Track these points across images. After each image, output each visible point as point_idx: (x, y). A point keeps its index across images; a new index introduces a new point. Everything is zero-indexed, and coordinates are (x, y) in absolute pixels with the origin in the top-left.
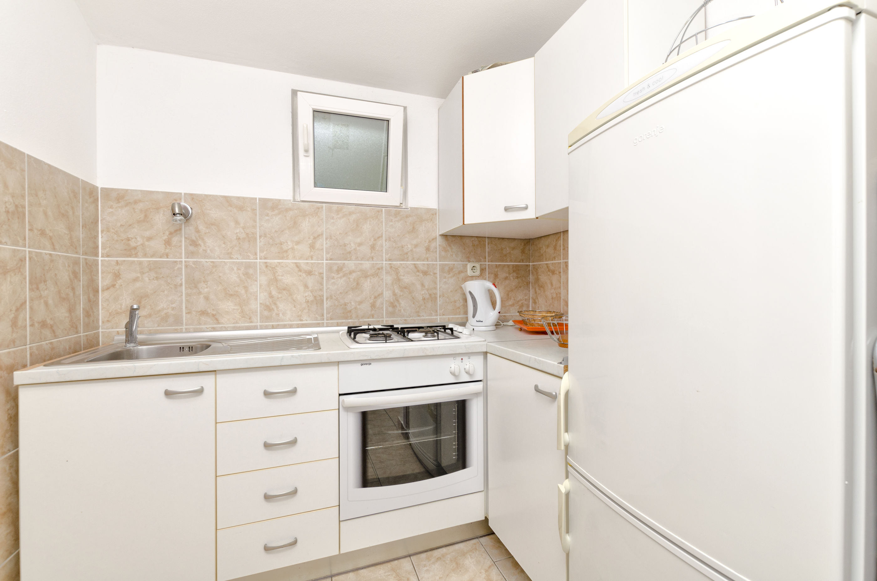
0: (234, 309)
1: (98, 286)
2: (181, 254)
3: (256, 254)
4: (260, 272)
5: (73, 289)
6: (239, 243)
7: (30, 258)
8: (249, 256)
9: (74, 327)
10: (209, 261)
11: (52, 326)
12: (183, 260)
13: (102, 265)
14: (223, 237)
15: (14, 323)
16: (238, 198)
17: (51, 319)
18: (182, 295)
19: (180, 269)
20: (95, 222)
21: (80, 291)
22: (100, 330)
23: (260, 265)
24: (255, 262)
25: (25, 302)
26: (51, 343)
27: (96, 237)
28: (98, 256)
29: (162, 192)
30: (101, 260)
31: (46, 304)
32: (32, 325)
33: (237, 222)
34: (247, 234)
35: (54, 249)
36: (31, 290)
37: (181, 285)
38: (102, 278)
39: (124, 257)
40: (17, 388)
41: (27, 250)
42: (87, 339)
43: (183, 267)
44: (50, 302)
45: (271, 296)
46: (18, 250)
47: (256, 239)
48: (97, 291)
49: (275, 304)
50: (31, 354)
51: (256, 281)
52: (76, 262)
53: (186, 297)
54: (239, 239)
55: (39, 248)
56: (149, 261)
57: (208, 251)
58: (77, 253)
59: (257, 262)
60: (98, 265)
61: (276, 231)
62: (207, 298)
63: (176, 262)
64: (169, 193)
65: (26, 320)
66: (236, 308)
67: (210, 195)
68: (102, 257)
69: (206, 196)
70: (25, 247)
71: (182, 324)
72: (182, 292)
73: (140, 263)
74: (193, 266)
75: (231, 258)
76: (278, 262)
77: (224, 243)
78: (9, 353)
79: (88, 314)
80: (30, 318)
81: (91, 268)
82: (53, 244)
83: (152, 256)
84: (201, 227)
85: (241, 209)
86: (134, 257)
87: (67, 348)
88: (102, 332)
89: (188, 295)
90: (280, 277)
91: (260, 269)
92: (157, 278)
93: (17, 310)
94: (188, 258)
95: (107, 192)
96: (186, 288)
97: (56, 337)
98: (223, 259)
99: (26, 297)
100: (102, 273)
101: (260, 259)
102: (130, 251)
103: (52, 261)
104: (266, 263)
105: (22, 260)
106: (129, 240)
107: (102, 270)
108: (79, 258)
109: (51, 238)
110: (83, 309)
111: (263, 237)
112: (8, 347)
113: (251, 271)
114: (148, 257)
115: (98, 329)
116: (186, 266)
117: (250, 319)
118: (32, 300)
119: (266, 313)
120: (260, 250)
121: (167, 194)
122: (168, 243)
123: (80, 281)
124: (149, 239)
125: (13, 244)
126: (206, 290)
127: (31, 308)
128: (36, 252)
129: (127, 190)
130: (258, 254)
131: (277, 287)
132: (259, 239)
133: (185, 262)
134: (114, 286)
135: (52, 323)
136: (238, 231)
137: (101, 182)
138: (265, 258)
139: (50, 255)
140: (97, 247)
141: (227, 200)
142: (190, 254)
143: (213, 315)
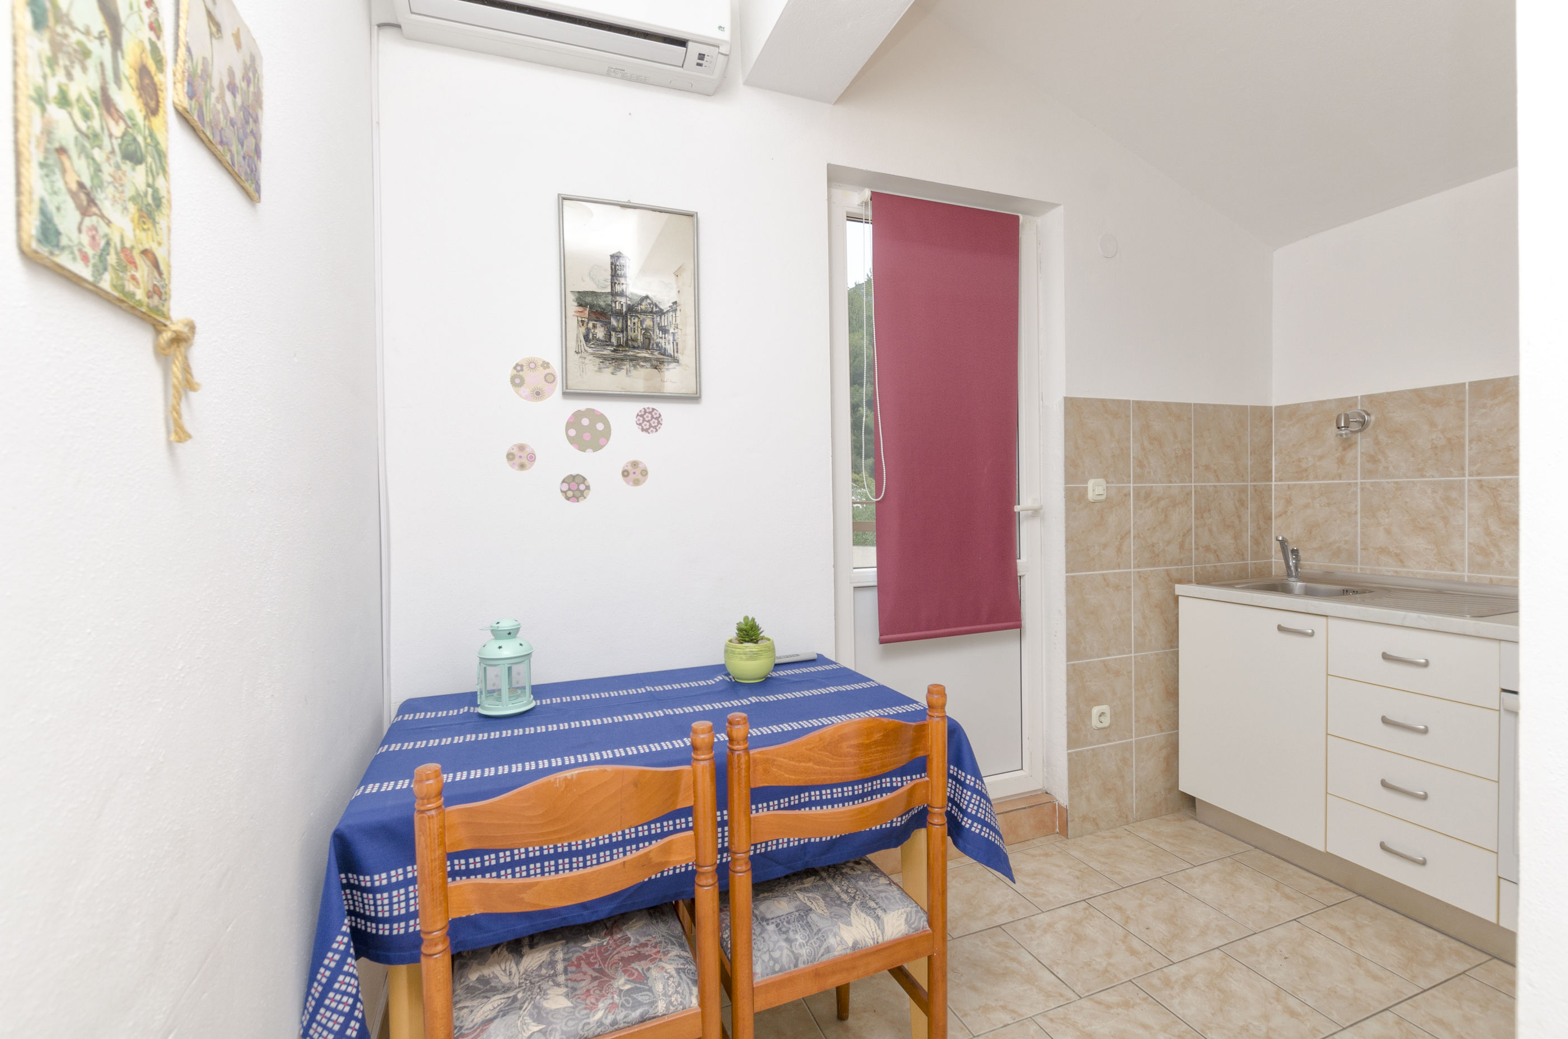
0: (1426, 549)
1: (1272, 513)
2: (1356, 474)
3: (1463, 468)
4: (1469, 495)
5: (1239, 517)
6: (1436, 454)
7: (1195, 492)
8: (1450, 472)
9: (1240, 554)
10: (1392, 482)
11: (1215, 551)
12: (1359, 481)
13: (1275, 490)
14: (1412, 447)
15: (1182, 546)
16: (1435, 389)
17: (1215, 544)
18: (1356, 526)
19: (1355, 493)
20: (1269, 445)
21: (1248, 518)
22: (1273, 560)
23: (1469, 485)
24: (1460, 480)
25: (1191, 529)
26: (1215, 566)
27: (1269, 461)
28: (1272, 481)
29: (1335, 400)
30: (1275, 485)
31: (1210, 531)
32: (1197, 549)
33: (1433, 424)
34: (1449, 440)
35: (1219, 481)
36: (1196, 519)
37: (1356, 513)
38: (1275, 504)
39: (1295, 481)
40: (1178, 596)
41: (1193, 484)
42: (1256, 568)
43: (1359, 490)
44: (1214, 529)
45: (1489, 533)
46: (1185, 486)
47: (1463, 445)
48: (1270, 518)
49: (1496, 546)
50: (1195, 573)
51: (1463, 509)
52: (1243, 490)
53: (1361, 529)
54: (1436, 447)
55: (1204, 481)
56: (1321, 484)
57: (1391, 468)
58: (1243, 481)
59: (1464, 480)
60: (1271, 490)
61: (1498, 430)
62: (1388, 532)
63: (1350, 484)
64: (1342, 399)
65: (1192, 544)
66: (1430, 547)
67: (1394, 392)
68: (1275, 481)
69: (1389, 394)
70: (1191, 482)
71: (1357, 562)
72: (1357, 523)
73: (1311, 487)
74: (1371, 488)
75: (1423, 476)
76: (1502, 479)
77: (1413, 456)
78: (1177, 569)
79: (1256, 542)
80: (1195, 542)
81: (1262, 495)
82: (1217, 476)
83: (1324, 478)
84: (1382, 437)
85: (1439, 403)
86: (1305, 481)
87: (1232, 573)
88: (1275, 562)
89: (1363, 526)
90: (1506, 503)
91: (1469, 491)
92: (1329, 504)
93: (1184, 535)
94: (1364, 479)
95: (1280, 409)
96: (1362, 517)
97: (1219, 561)
98: (1410, 478)
99: (1191, 525)
100: (1275, 499)
101: (1470, 475)
102: (1301, 473)
103: (1216, 492)
104: (1480, 481)
105: (1189, 494)
106: (1300, 461)
107: (1275, 495)
108: (1247, 486)
109: (1215, 471)
110: (1251, 536)
111: (1475, 442)
112: (1176, 564)
113: (1454, 495)
114: (1319, 480)
115: (1271, 558)
116: (1362, 489)
117: (1451, 565)
118: (1197, 527)
119: (1479, 559)
120: (1470, 462)
121: (1341, 401)
122: (1341, 461)
123: (1248, 508)
124: (1321, 458)
125: (1181, 482)
126: (1387, 520)
127: (1196, 534)
128: (1201, 486)
129: (1298, 405)
130: (1467, 468)
131: (1500, 519)
132: (1469, 445)
133: (1361, 483)
134: (1285, 512)
135: (1216, 548)
136: (1434, 436)
137: (1275, 401)
138: (1479, 474)
139: (1215, 486)
140: (1271, 471)
141: (1419, 395)
142: (1367, 473)
143: (1397, 555)
